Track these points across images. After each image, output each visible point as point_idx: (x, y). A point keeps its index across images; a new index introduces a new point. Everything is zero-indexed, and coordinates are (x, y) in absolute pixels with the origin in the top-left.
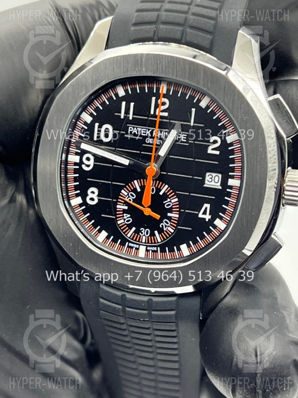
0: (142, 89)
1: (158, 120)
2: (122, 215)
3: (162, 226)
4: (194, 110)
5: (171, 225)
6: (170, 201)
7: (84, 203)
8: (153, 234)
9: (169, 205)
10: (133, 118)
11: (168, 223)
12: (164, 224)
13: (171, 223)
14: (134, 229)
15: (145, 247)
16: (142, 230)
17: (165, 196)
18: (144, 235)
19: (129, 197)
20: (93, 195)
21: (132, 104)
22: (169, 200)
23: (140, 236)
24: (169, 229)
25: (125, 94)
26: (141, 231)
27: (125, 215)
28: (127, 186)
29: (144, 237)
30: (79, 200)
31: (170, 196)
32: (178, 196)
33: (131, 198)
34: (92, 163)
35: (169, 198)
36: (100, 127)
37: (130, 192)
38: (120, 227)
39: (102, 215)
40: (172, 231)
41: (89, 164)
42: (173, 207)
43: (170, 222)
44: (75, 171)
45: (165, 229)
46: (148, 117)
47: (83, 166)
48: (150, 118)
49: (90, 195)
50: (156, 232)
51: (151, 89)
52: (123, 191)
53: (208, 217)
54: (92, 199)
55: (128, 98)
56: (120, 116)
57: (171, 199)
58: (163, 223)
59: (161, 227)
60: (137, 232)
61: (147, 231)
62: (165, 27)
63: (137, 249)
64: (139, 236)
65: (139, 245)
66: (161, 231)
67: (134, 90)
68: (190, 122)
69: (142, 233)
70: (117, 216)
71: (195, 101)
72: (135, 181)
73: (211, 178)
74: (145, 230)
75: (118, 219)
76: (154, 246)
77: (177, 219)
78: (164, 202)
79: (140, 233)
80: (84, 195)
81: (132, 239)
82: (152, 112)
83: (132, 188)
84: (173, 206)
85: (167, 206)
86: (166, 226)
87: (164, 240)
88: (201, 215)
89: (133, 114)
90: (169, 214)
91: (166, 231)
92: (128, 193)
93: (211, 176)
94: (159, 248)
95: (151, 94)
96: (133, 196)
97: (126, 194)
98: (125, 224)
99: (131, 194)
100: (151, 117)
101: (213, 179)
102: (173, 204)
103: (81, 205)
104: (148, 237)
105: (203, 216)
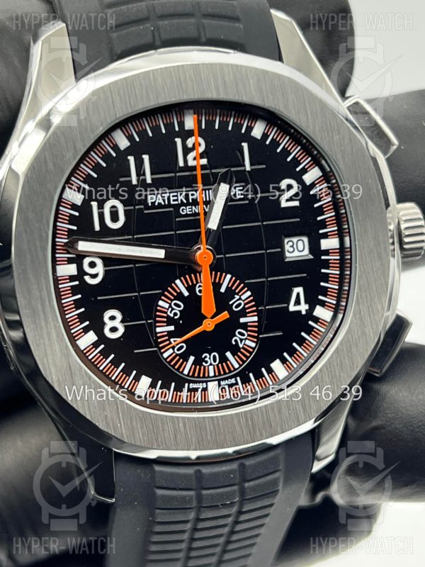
0: (156, 129)
1: (199, 173)
2: (168, 342)
3: (236, 341)
4: (245, 145)
5: (249, 335)
6: (240, 299)
7: (102, 338)
8: (224, 359)
9: (240, 304)
10: (152, 179)
11: (243, 335)
12: (238, 337)
13: (249, 333)
14: (192, 359)
15: (217, 382)
16: (206, 357)
17: (230, 292)
18: (211, 364)
19: (173, 309)
20: (114, 322)
21: (146, 158)
22: (237, 297)
23: (205, 367)
24: (248, 342)
25: (129, 144)
26: (203, 360)
27: (172, 340)
28: (166, 293)
29: (211, 368)
30: (91, 337)
31: (237, 291)
32: (250, 287)
33: (177, 310)
34: (100, 269)
35: (237, 294)
36: (101, 206)
37: (172, 300)
38: (169, 363)
39: (136, 351)
40: (253, 345)
41: (96, 273)
42: (246, 306)
43: (247, 331)
44: (74, 290)
45: (241, 346)
46: (175, 172)
47: (87, 278)
48: (178, 174)
49: (109, 324)
50: (228, 354)
51: (169, 126)
52: (161, 303)
53: (303, 308)
54: (114, 330)
55: (135, 150)
56: (131, 181)
57: (240, 294)
58: (236, 336)
59: (234, 343)
60: (199, 362)
61: (214, 357)
62: (166, 22)
63: (205, 390)
64: (202, 367)
65: (206, 382)
66: (235, 350)
67: (142, 133)
68: (244, 166)
69: (206, 362)
70: (161, 345)
71: (243, 131)
72: (178, 282)
73: (292, 246)
74: (210, 355)
75: (162, 351)
76: (231, 377)
77: (256, 324)
78: (231, 303)
79: (204, 364)
80: (98, 326)
81: (193, 376)
82: (181, 164)
83: (175, 294)
84: (245, 304)
85: (237, 307)
86: (241, 340)
87: (244, 362)
88: (292, 308)
89: (152, 174)
90: (242, 320)
91: (243, 348)
92: (170, 304)
93: (291, 244)
94: (238, 378)
95: (172, 134)
96: (178, 306)
97: (167, 306)
98: (177, 355)
99: (175, 304)
100: (179, 172)
101: (295, 246)
102: (246, 302)
103: (95, 345)
104: (218, 365)
105: (297, 308)
